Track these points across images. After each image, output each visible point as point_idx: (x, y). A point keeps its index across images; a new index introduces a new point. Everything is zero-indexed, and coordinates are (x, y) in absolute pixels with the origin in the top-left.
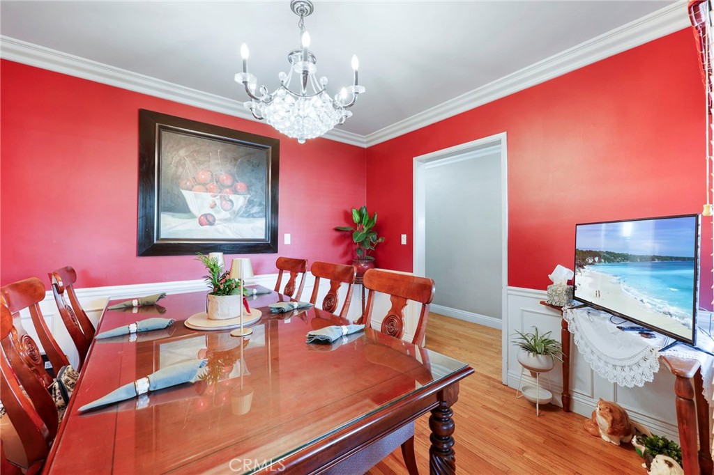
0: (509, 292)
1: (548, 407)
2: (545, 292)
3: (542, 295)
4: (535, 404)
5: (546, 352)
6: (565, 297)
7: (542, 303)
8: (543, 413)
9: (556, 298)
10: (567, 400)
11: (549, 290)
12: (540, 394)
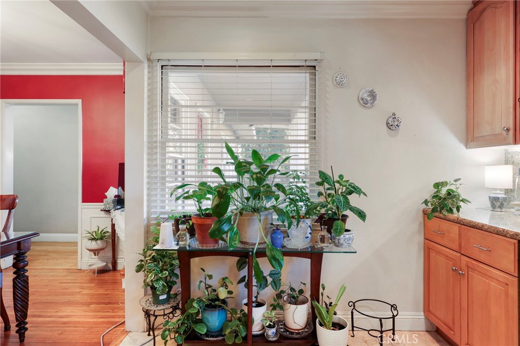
0: (82, 207)
1: (102, 271)
2: (102, 204)
3: (100, 205)
4: (95, 272)
5: (101, 239)
6: (112, 205)
7: (101, 210)
8: (99, 275)
9: (108, 206)
10: (115, 264)
11: (104, 202)
12: (98, 264)
